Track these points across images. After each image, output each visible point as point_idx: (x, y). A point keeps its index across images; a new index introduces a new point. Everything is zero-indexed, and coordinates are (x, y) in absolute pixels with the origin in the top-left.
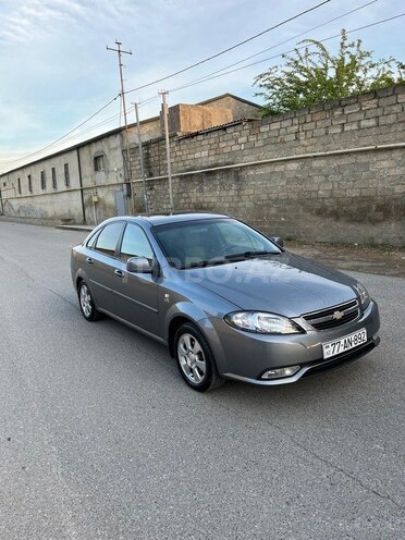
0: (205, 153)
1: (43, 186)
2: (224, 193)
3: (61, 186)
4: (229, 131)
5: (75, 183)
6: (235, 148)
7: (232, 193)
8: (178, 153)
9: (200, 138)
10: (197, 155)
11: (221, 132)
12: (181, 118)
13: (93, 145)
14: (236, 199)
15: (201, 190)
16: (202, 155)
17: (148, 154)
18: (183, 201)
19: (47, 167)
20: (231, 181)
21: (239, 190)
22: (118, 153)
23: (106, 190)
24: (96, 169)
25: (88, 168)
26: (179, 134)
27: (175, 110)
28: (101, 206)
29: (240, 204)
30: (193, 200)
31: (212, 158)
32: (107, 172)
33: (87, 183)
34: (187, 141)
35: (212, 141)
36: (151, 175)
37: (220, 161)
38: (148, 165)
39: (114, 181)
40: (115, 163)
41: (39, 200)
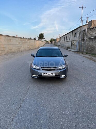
0: (95, 33)
1: (66, 40)
3: (69, 40)
5: (71, 40)
8: (90, 33)
9: (94, 29)
10: (93, 33)
12: (92, 23)
13: (75, 31)
15: (93, 43)
17: (84, 33)
18: (88, 45)
19: (67, 35)
22: (79, 33)
23: (75, 41)
24: (75, 36)
25: (74, 36)
26: (91, 28)
27: (91, 21)
28: (74, 45)
30: (91, 45)
33: (73, 40)
34: (92, 30)
36: (84, 38)
38: (84, 36)
39: (77, 39)
40: (78, 35)
41: (65, 43)
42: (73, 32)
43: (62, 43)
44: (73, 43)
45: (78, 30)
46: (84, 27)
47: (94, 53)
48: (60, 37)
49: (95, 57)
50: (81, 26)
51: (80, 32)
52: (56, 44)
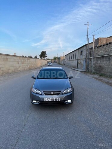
0: (103, 51)
1: (72, 58)
2: (106, 63)
3: (75, 59)
4: (109, 45)
5: (77, 59)
6: (110, 50)
7: (107, 63)
8: (97, 51)
9: (102, 47)
10: (101, 52)
11: (107, 45)
12: (99, 41)
13: (81, 48)
14: (108, 65)
15: (101, 62)
16: (102, 52)
17: (91, 51)
18: (96, 64)
19: (73, 54)
20: (108, 60)
21: (109, 62)
22: (85, 51)
23: (82, 60)
24: (81, 55)
25: (79, 54)
26: (98, 46)
27: (98, 39)
28: (81, 64)
29: (109, 66)
30: (99, 64)
31: (104, 53)
32: (83, 56)
33: (79, 58)
34: (99, 48)
35: (104, 48)
36: (91, 57)
37: (106, 54)
38: (91, 54)
39: (84, 58)
40: (84, 53)
41: (71, 62)
42: (79, 50)
43: (67, 62)
44: (80, 62)
45: (85, 48)
46: (91, 45)
47: (103, 73)
48: (65, 55)
49: (104, 77)
50: (88, 44)
51: (87, 50)
52: (60, 63)
